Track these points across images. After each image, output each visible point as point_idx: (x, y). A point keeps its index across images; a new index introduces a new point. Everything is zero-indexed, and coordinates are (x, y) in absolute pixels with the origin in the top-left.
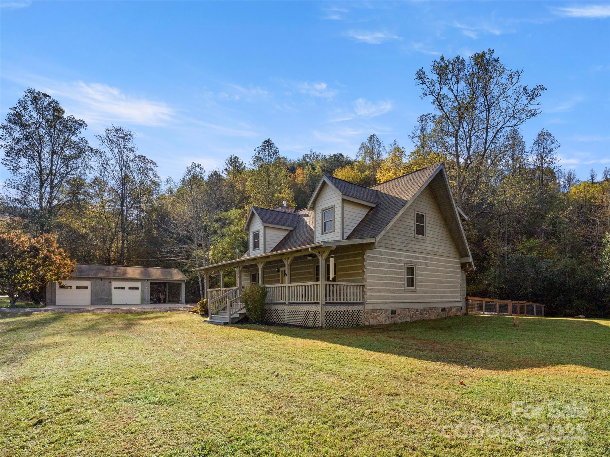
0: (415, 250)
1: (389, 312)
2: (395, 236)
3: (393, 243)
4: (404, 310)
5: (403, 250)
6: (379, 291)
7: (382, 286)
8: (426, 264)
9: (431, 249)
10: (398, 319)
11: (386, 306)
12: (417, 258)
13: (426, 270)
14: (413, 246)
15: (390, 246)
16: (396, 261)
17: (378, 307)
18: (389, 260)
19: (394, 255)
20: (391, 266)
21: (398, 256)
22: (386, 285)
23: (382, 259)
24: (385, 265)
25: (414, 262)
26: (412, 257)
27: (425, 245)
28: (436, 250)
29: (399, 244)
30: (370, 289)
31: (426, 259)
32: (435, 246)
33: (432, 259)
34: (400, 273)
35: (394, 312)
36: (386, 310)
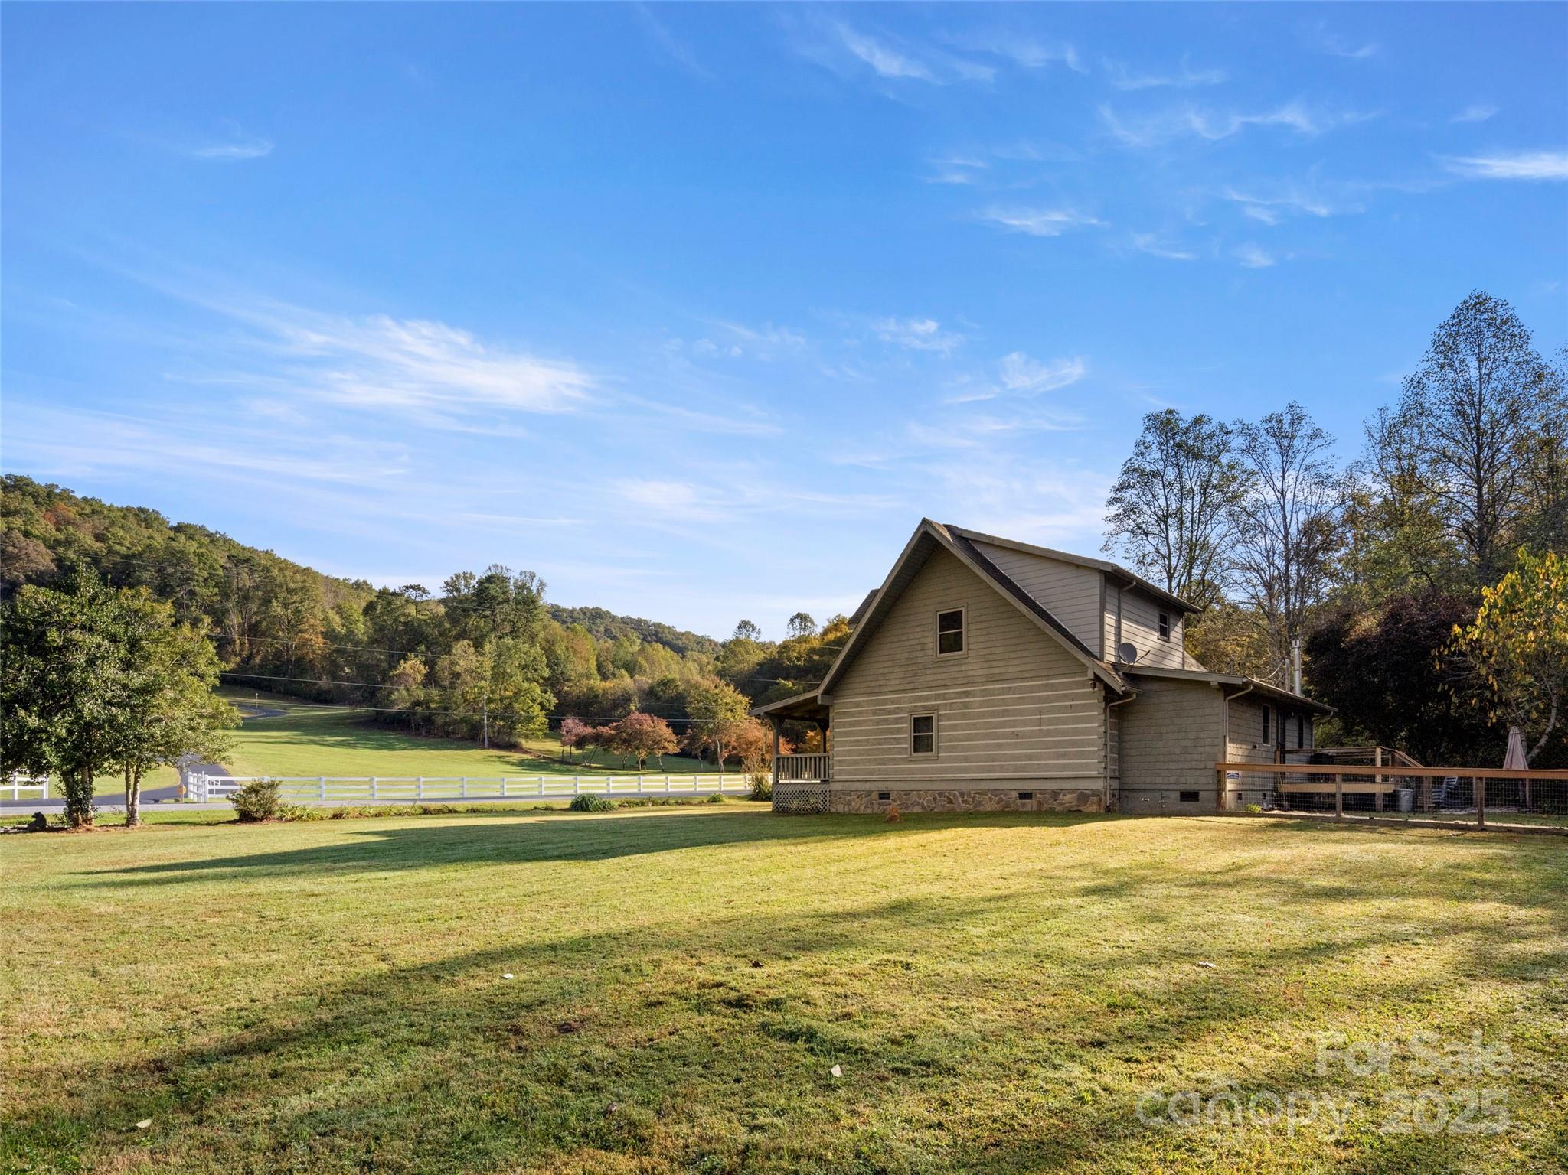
0: (935, 683)
1: (875, 796)
2: (886, 671)
3: (882, 683)
4: (908, 793)
5: (904, 691)
6: (856, 763)
7: (860, 755)
8: (966, 706)
9: (980, 672)
10: (893, 807)
11: (867, 786)
12: (937, 697)
13: (964, 716)
14: (929, 678)
15: (877, 690)
16: (889, 712)
17: (853, 787)
18: (875, 713)
19: (885, 702)
20: (879, 722)
21: (893, 703)
22: (868, 752)
23: (861, 713)
24: (865, 721)
25: (933, 706)
26: (927, 698)
27: (963, 668)
28: (997, 671)
29: (897, 682)
30: (839, 761)
31: (967, 694)
32: (995, 664)
33: (984, 693)
34: (898, 731)
35: (884, 796)
36: (869, 793)
